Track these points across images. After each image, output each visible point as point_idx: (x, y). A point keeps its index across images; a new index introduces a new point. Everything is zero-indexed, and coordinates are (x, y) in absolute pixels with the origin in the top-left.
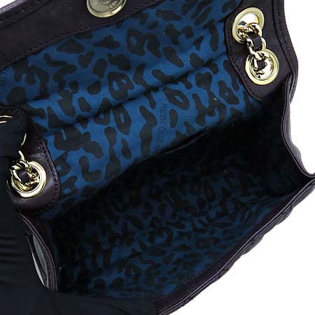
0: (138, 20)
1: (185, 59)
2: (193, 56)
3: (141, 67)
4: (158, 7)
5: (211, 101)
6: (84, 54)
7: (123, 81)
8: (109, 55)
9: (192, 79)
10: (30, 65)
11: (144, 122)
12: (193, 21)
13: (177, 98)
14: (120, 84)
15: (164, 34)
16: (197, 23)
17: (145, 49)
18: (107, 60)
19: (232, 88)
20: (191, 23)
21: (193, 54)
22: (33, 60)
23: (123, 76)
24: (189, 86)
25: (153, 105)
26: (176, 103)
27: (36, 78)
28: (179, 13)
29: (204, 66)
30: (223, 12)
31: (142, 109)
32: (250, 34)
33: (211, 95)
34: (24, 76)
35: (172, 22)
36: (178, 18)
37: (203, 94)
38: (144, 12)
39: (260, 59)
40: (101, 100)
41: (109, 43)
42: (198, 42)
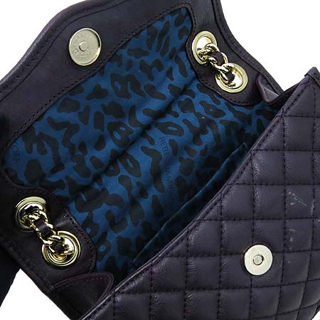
0: (116, 63)
1: (165, 91)
2: (171, 87)
3: (133, 110)
4: (128, 47)
5: (200, 121)
6: (82, 111)
7: (121, 128)
8: (103, 106)
9: (176, 109)
10: (37, 133)
11: (150, 159)
12: (159, 53)
13: (170, 128)
14: (120, 132)
15: (139, 71)
16: (162, 55)
17: (130, 91)
18: (102, 112)
19: (213, 104)
20: (158, 56)
21: (170, 85)
22: (38, 128)
23: (120, 124)
24: (176, 115)
25: (152, 142)
26: (171, 133)
27: (47, 146)
28: (145, 48)
29: (181, 94)
30: (180, 39)
31: (144, 149)
32: (209, 54)
33: (198, 115)
34: (35, 146)
35: (142, 58)
36: (146, 54)
37: (191, 117)
38: (118, 54)
39: (227, 71)
40: (110, 152)
41: (99, 93)
42: (169, 73)
